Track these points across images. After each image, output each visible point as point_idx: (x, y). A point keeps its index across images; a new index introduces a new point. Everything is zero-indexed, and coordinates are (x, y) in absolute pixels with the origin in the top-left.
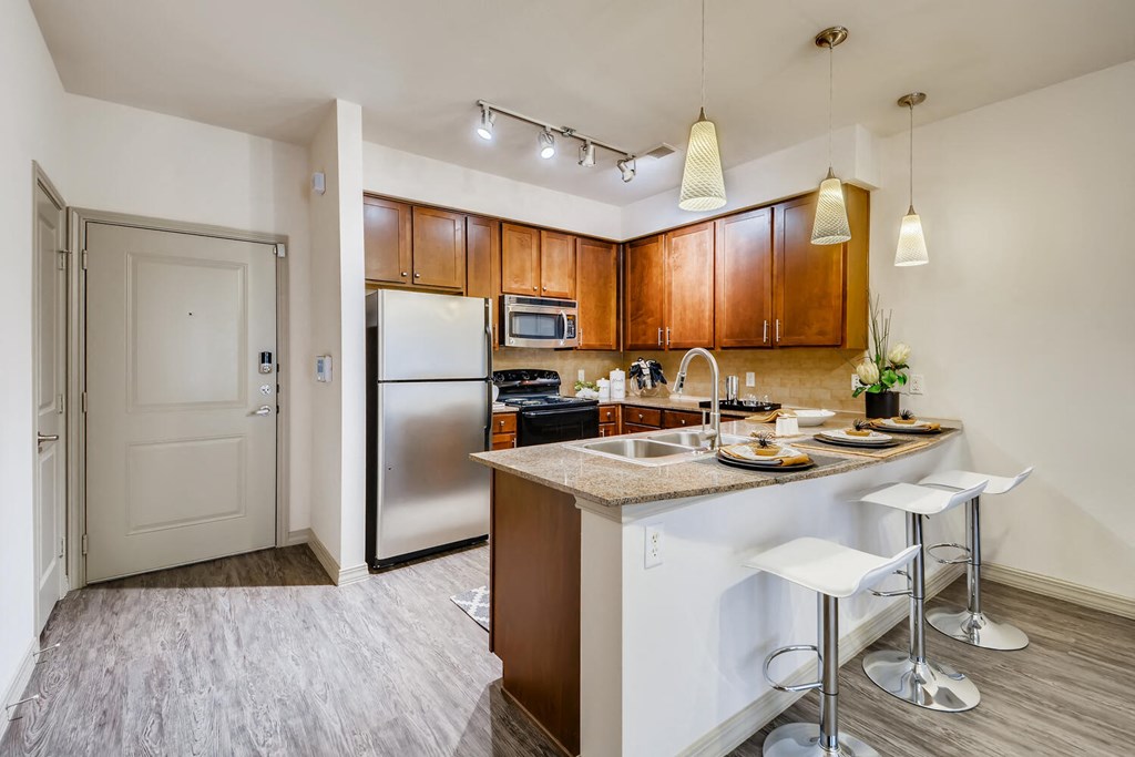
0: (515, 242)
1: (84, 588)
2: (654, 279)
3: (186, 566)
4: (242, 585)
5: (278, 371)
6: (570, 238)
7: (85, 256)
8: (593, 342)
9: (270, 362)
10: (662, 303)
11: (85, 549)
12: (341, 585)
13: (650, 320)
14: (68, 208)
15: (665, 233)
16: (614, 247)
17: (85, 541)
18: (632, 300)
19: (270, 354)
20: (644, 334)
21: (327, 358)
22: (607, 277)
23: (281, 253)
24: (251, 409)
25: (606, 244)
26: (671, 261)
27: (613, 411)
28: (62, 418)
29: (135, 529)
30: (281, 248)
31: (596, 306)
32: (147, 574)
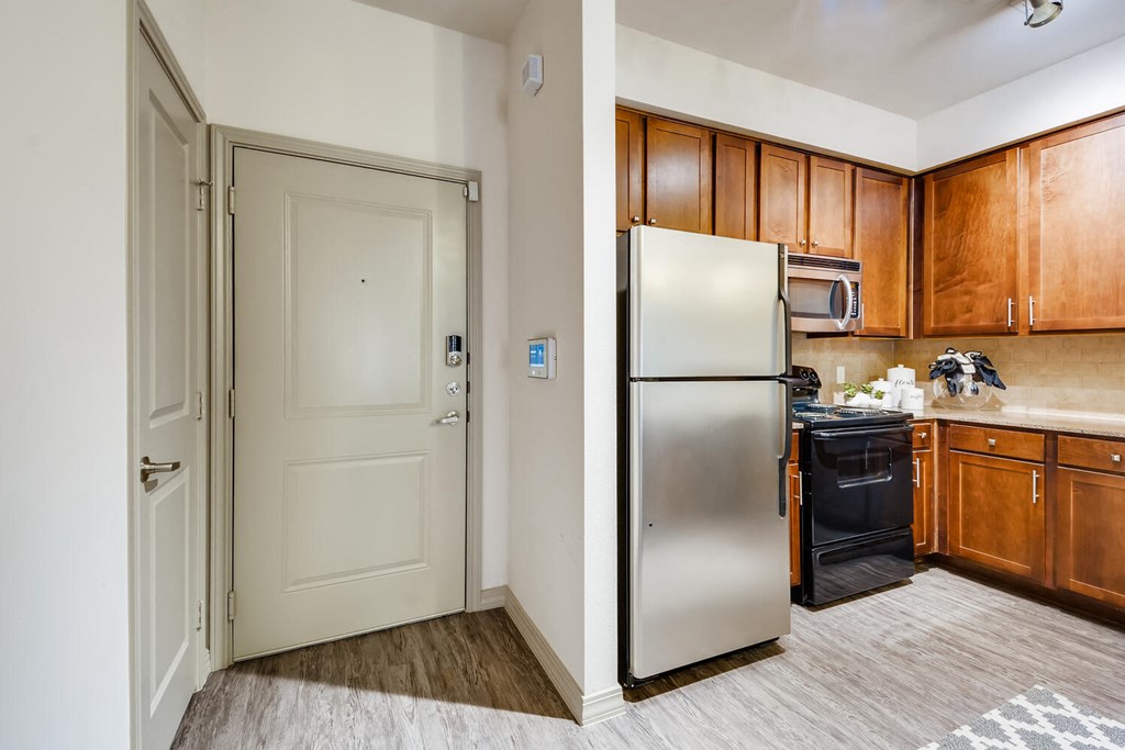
0: (777, 171)
1: (230, 668)
2: (994, 222)
3: (356, 637)
4: (434, 696)
5: (468, 362)
6: (848, 168)
7: (232, 194)
8: (876, 324)
9: (459, 349)
10: (1013, 259)
11: (231, 613)
12: (588, 725)
13: (981, 288)
14: (209, 127)
15: (1023, 143)
16: (905, 181)
17: (231, 601)
18: (939, 259)
19: (459, 339)
20: (969, 310)
21: (550, 340)
22: (895, 228)
23: (474, 196)
24: (435, 416)
25: (894, 177)
26: (1039, 188)
27: (928, 430)
28: (202, 427)
29: (294, 584)
30: (473, 186)
31: (881, 270)
32: (308, 648)
